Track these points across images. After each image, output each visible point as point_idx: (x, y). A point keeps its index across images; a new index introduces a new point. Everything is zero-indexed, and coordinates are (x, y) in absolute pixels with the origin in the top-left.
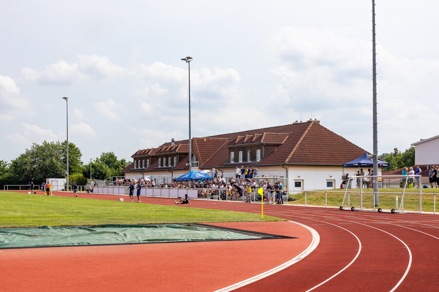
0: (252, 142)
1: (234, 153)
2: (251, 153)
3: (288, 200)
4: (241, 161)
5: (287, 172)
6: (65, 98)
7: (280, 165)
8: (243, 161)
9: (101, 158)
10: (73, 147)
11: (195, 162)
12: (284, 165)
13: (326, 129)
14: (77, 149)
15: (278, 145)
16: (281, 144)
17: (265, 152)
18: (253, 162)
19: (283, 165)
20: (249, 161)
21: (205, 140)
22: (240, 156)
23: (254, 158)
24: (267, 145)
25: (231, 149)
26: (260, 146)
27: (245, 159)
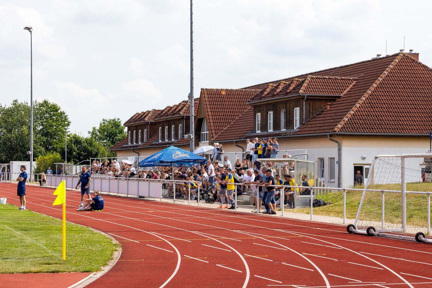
0: (287, 93)
1: (261, 115)
2: (286, 113)
3: (314, 206)
4: (271, 130)
5: (340, 150)
6: (28, 29)
7: (325, 136)
8: (274, 129)
9: (100, 128)
10: (57, 111)
11: (205, 132)
12: (333, 136)
13: (426, 67)
14: (62, 113)
15: (333, 99)
16: (339, 97)
17: (309, 112)
18: (289, 131)
19: (331, 136)
20: (283, 130)
21: (224, 93)
22: (271, 121)
23: (289, 123)
24: (311, 99)
25: (257, 108)
26: (299, 100)
27: (277, 126)
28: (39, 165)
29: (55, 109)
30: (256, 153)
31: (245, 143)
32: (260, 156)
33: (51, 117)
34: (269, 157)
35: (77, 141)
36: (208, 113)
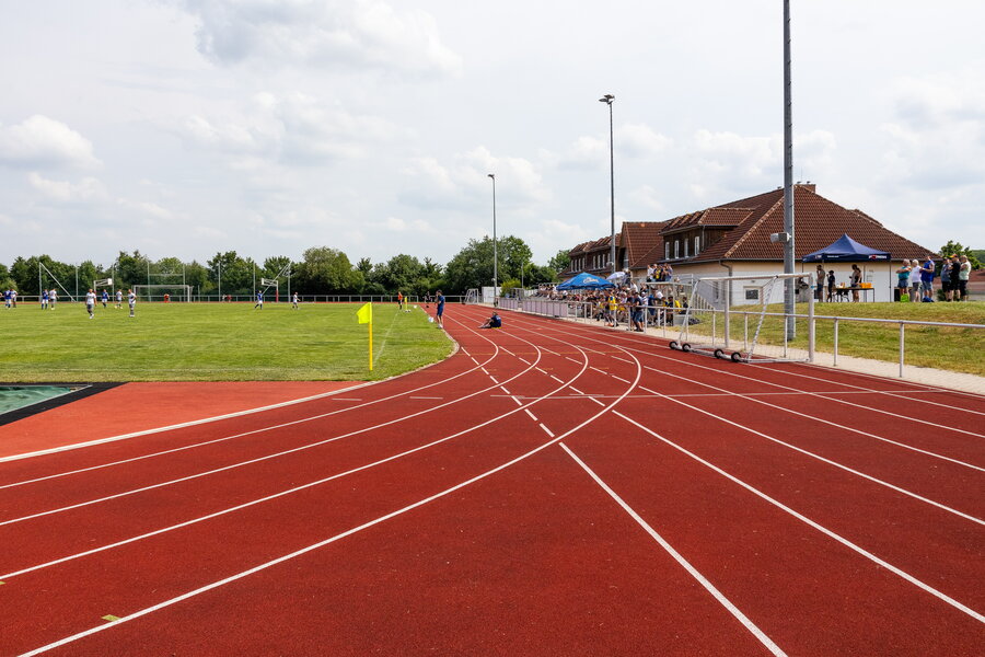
0: (689, 226)
1: (669, 244)
2: (689, 242)
4: (676, 257)
5: (730, 274)
7: (718, 262)
8: (680, 256)
10: (522, 245)
11: (626, 260)
12: (723, 262)
15: (730, 228)
16: (736, 227)
17: (707, 240)
18: (690, 258)
19: (721, 261)
20: (686, 257)
21: (643, 225)
22: (677, 249)
23: (691, 251)
24: (709, 229)
25: (666, 238)
26: (698, 230)
27: (681, 254)
28: (504, 290)
29: (519, 242)
30: (655, 277)
31: (646, 269)
32: (657, 280)
33: (516, 250)
34: (664, 280)
35: (534, 269)
36: (629, 244)
